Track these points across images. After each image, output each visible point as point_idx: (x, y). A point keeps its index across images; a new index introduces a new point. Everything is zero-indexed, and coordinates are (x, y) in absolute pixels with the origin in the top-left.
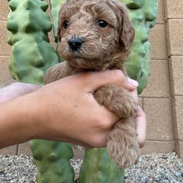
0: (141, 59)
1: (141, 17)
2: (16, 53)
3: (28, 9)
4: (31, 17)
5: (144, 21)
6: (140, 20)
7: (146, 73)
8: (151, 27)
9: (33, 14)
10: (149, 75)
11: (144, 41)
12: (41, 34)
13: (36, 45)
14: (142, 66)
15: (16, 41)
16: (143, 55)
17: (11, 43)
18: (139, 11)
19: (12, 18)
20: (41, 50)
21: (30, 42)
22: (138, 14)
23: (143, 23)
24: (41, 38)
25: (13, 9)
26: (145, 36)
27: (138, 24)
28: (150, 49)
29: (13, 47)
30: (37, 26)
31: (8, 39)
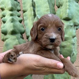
0: (73, 46)
1: (72, 24)
2: (7, 45)
3: (12, 22)
4: (14, 26)
5: (73, 26)
6: (71, 26)
7: (75, 53)
8: (77, 29)
10: (77, 54)
11: (74, 37)
12: (19, 35)
13: (17, 41)
14: (73, 50)
15: (6, 39)
16: (74, 44)
18: (71, 21)
19: (4, 27)
20: (20, 43)
22: (70, 23)
23: (73, 27)
24: (19, 37)
25: (4, 22)
26: (74, 34)
27: (71, 28)
28: (77, 41)
29: (5, 43)
30: (17, 31)
31: (2, 38)
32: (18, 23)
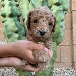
0: (61, 29)
1: (62, 9)
2: (6, 26)
3: (10, 6)
5: (63, 11)
6: (61, 11)
8: (66, 14)
9: (12, 9)
10: (64, 36)
11: (62, 21)
12: (16, 18)
13: (14, 23)
14: (61, 32)
15: (5, 21)
16: (62, 27)
17: (3, 22)
18: (61, 6)
19: (3, 10)
20: (17, 25)
21: (12, 22)
22: (60, 8)
24: (16, 19)
25: (3, 6)
26: (63, 18)
27: (60, 13)
28: (65, 24)
29: (4, 24)
30: (14, 14)
31: (2, 20)
32: (15, 7)
